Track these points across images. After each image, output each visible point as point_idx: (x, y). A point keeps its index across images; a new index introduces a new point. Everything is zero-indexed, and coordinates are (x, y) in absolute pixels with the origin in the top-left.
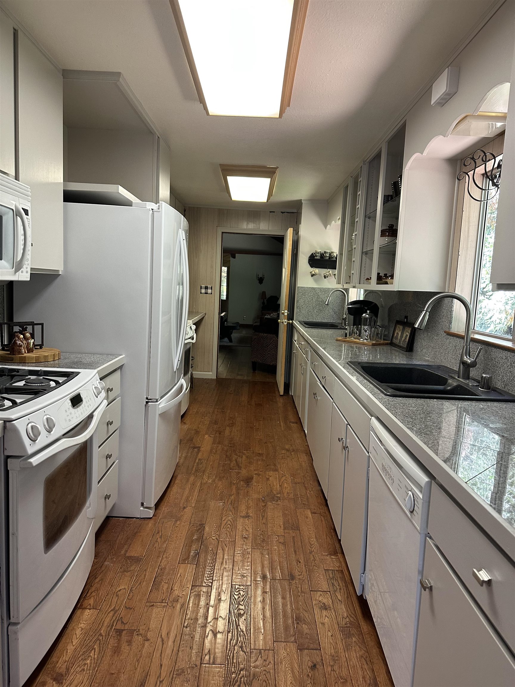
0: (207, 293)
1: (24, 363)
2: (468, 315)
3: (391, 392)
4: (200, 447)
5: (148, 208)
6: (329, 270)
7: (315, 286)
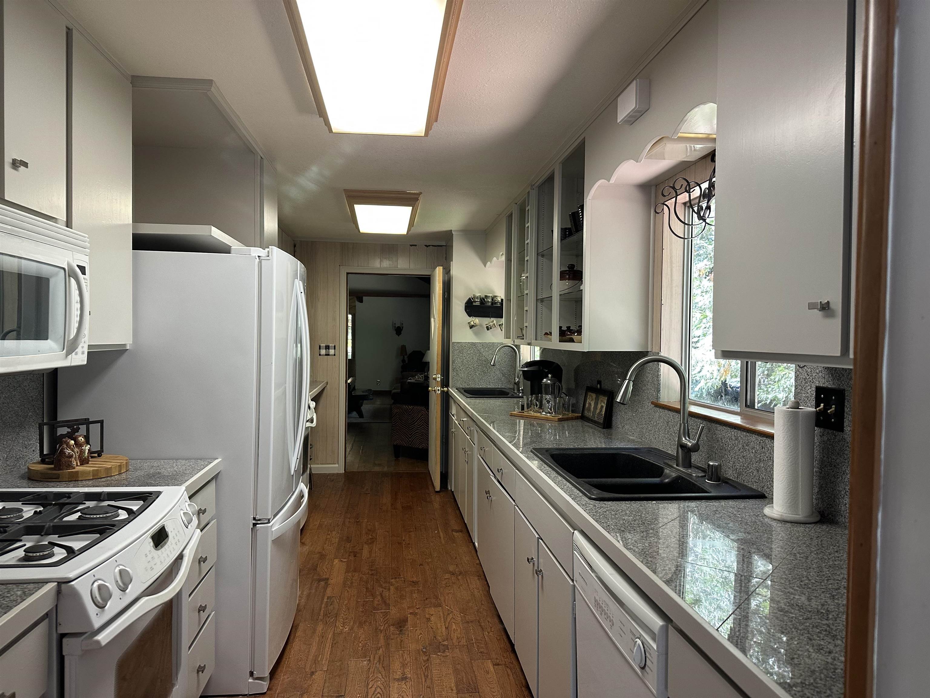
0: (329, 355)
1: (75, 481)
2: (683, 383)
3: (596, 494)
4: (328, 579)
5: (254, 255)
6: (492, 319)
7: (475, 340)
